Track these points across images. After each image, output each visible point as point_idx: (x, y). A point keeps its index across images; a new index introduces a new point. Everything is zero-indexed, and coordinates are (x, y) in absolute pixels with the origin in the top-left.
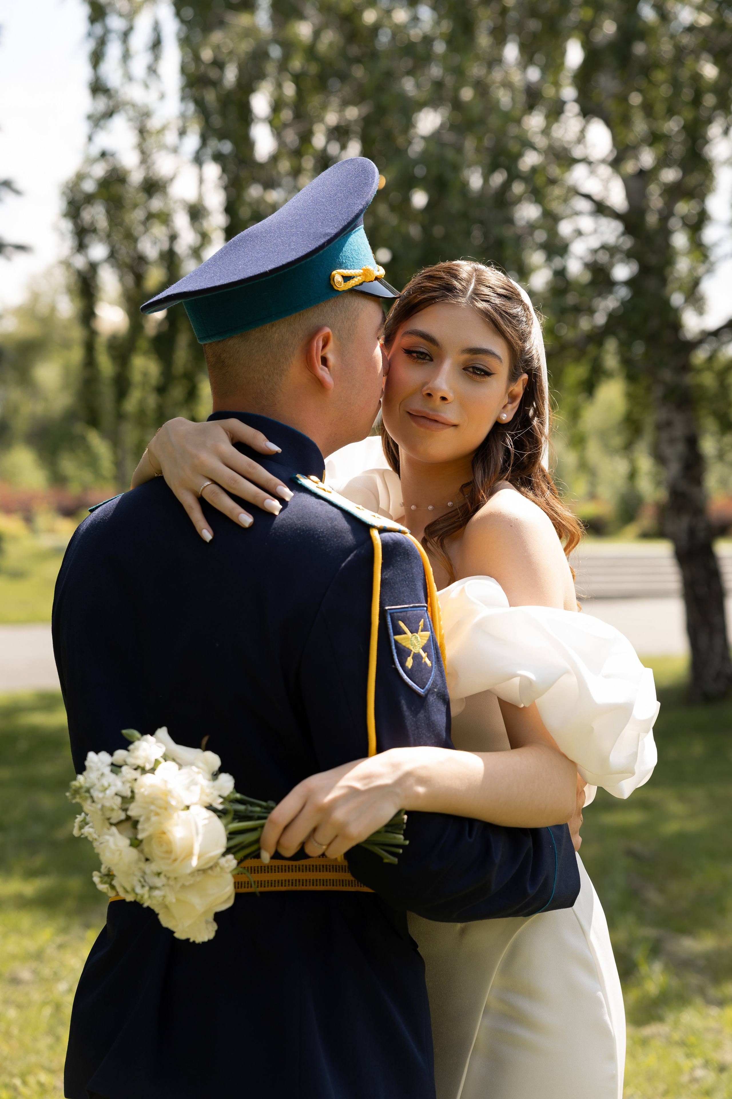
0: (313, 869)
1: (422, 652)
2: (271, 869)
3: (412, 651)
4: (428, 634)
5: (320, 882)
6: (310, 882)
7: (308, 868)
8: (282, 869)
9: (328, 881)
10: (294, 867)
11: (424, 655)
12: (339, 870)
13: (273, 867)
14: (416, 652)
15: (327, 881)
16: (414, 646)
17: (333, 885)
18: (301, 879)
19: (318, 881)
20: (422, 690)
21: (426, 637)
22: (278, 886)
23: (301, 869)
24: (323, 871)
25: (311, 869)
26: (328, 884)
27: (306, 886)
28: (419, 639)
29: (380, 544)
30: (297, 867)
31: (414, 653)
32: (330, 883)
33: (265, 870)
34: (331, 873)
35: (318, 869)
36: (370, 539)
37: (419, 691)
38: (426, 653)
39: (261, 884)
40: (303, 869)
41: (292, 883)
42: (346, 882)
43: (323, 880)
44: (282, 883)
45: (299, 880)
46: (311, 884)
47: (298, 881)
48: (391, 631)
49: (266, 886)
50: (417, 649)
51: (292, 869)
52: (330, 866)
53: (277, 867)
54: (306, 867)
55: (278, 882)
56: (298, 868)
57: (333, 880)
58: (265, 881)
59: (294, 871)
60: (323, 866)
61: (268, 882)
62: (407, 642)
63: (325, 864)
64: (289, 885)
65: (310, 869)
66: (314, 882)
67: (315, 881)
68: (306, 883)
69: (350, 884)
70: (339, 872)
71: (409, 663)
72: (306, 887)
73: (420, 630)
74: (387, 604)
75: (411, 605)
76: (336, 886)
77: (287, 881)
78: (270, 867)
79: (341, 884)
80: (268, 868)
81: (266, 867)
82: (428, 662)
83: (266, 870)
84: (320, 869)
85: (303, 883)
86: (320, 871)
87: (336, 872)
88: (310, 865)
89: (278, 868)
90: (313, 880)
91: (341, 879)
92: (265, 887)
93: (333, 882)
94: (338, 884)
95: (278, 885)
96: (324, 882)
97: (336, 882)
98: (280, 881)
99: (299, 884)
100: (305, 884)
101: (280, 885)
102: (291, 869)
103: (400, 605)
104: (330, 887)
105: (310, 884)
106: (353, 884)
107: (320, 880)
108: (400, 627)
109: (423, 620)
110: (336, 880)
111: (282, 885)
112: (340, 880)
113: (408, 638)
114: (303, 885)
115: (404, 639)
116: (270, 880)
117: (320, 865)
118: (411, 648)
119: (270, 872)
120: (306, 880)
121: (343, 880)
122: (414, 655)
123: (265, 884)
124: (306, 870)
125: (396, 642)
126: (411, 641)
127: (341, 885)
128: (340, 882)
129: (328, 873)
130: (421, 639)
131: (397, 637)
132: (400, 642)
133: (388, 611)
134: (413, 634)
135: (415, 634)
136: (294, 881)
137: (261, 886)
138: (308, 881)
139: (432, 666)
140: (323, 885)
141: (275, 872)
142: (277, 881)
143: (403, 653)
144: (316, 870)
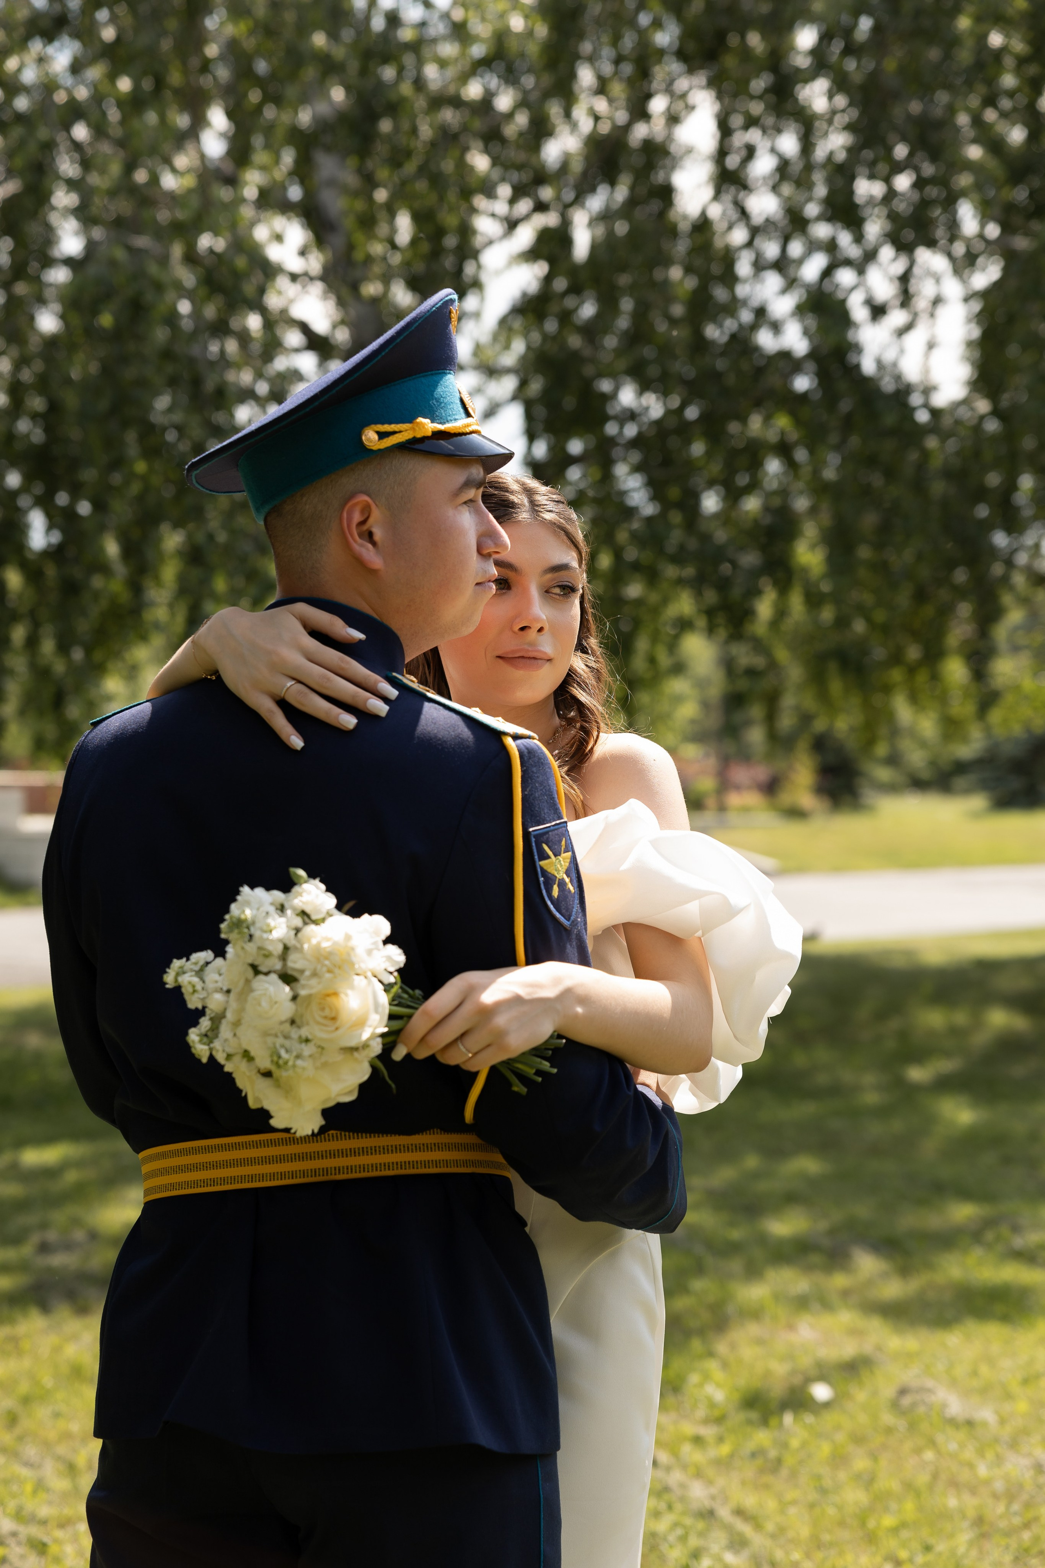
0: (424, 1149)
1: (565, 877)
2: (375, 1151)
3: (556, 877)
4: (569, 854)
5: (433, 1163)
6: (421, 1163)
7: (418, 1148)
8: (388, 1150)
9: (441, 1161)
10: (402, 1146)
11: (567, 880)
12: (452, 1148)
13: (390, 1147)
14: (560, 878)
15: (440, 1163)
16: (558, 871)
17: (447, 1167)
18: (411, 1161)
19: (431, 1162)
20: (569, 923)
21: (568, 859)
22: (384, 1171)
23: (410, 1149)
24: (435, 1151)
25: (422, 1149)
26: (442, 1165)
27: (417, 1168)
28: (562, 862)
29: (517, 754)
30: (406, 1146)
31: (559, 879)
32: (444, 1164)
33: (367, 1152)
34: (444, 1152)
35: (429, 1148)
36: (504, 749)
37: (565, 924)
38: (569, 878)
39: (364, 1168)
40: (412, 1149)
41: (401, 1166)
42: (460, 1163)
43: (436, 1161)
44: (389, 1166)
45: (409, 1162)
46: (423, 1165)
47: (407, 1163)
48: (536, 857)
49: (370, 1170)
50: (561, 874)
51: (400, 1149)
52: (442, 1144)
53: (382, 1148)
54: (416, 1147)
55: (385, 1165)
56: (406, 1148)
57: (447, 1161)
58: (368, 1165)
59: (402, 1151)
60: (435, 1144)
61: (372, 1166)
62: (552, 868)
63: (436, 1142)
64: (397, 1168)
65: (420, 1148)
66: (426, 1164)
67: (427, 1162)
68: (417, 1165)
69: (465, 1165)
70: (452, 1151)
71: (555, 892)
72: (417, 1170)
73: (562, 852)
74: (530, 825)
75: (553, 823)
76: (451, 1167)
77: (395, 1164)
78: (373, 1148)
79: (456, 1165)
80: (371, 1149)
81: (369, 1148)
82: (571, 888)
83: (369, 1152)
84: (431, 1148)
85: (413, 1165)
86: (432, 1151)
87: (449, 1151)
88: (420, 1144)
89: (384, 1149)
90: (425, 1161)
91: (455, 1159)
92: (368, 1172)
93: (447, 1163)
94: (452, 1165)
95: (385, 1169)
96: (437, 1163)
97: (450, 1163)
98: (387, 1165)
99: (409, 1167)
100: (415, 1166)
101: (387, 1169)
102: (398, 1150)
103: (542, 825)
104: (444, 1169)
105: (421, 1166)
106: (468, 1165)
107: (432, 1161)
108: (544, 850)
109: (564, 839)
110: (450, 1160)
111: (389, 1169)
112: (453, 1160)
113: (552, 863)
114: (413, 1168)
115: (549, 864)
116: (387, 1162)
117: (431, 1144)
118: (556, 874)
119: (374, 1154)
120: (417, 1162)
121: (457, 1160)
122: (559, 882)
123: (368, 1169)
124: (416, 1149)
125: (542, 868)
126: (555, 866)
127: (456, 1167)
128: (454, 1163)
129: (441, 1152)
130: (564, 862)
131: (543, 863)
132: (545, 868)
133: (532, 833)
134: (557, 857)
135: (559, 857)
136: (403, 1164)
137: (364, 1171)
138: (419, 1162)
139: (575, 892)
140: (437, 1167)
141: (380, 1154)
142: (383, 1165)
143: (549, 880)
144: (428, 1149)
